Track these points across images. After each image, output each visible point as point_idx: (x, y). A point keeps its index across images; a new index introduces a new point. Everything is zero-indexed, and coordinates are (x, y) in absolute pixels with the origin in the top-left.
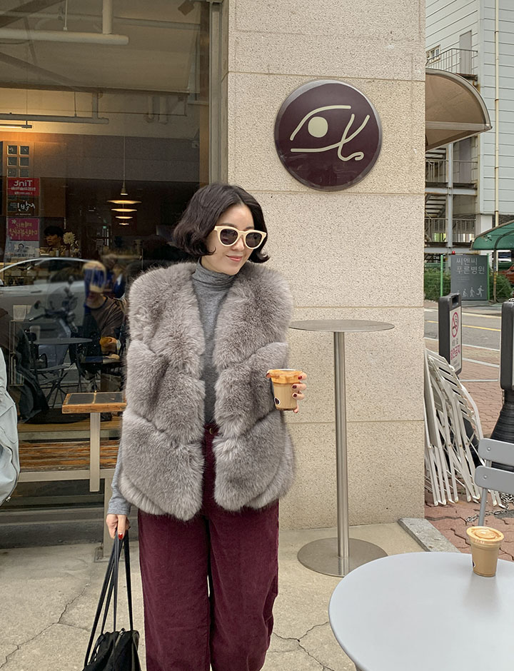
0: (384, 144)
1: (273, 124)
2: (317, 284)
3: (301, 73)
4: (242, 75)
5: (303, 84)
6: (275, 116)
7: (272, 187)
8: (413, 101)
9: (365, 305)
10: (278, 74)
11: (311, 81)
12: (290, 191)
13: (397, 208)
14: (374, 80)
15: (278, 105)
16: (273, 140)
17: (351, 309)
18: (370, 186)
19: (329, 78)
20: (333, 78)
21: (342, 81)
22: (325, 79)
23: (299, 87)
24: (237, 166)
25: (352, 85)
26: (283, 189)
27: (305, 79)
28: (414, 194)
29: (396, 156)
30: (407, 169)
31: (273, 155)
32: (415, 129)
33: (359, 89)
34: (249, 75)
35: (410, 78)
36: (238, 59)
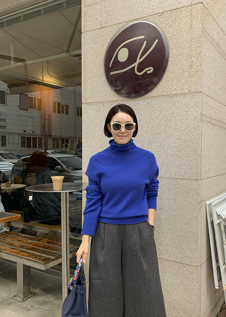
0: (170, 58)
1: (104, 59)
6: (104, 53)
8: (192, 21)
10: (106, 27)
11: (124, 25)
12: (113, 101)
14: (163, 13)
15: (106, 47)
16: (104, 69)
18: (161, 90)
19: (134, 20)
20: (137, 19)
21: (143, 20)
22: (131, 22)
24: (86, 88)
25: (149, 21)
26: (109, 100)
28: (192, 93)
29: (179, 66)
30: (187, 74)
31: (104, 78)
32: (193, 43)
33: (153, 23)
34: (91, 32)
35: (189, 3)
36: (86, 24)
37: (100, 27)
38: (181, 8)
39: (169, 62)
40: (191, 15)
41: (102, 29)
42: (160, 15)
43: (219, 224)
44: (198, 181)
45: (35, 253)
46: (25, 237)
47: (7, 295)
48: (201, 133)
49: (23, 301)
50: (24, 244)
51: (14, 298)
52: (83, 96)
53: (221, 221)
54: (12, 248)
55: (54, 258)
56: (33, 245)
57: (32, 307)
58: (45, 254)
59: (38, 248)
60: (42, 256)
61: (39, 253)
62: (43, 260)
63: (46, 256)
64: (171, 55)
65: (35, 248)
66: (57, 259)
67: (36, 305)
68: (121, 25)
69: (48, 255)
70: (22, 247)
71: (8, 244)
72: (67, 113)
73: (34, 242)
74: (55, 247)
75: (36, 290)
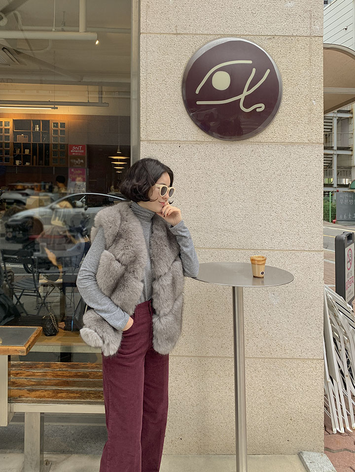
0: (284, 96)
1: (181, 79)
2: (222, 228)
3: (206, 32)
4: (153, 36)
5: (208, 42)
6: (182, 72)
7: (180, 137)
8: (311, 56)
9: (267, 248)
10: (185, 34)
11: (215, 39)
12: (197, 141)
13: (298, 157)
14: (274, 36)
15: (185, 62)
16: (181, 94)
17: (253, 251)
18: (271, 135)
19: (232, 36)
20: (236, 36)
21: (244, 39)
22: (228, 37)
23: (204, 45)
24: (148, 118)
25: (253, 42)
26: (190, 139)
27: (211, 37)
28: (313, 143)
29: (295, 107)
31: (181, 107)
33: (260, 46)
34: (159, 36)
35: (308, 34)
37: (175, 32)
38: (297, 36)
39: (282, 101)
40: (310, 48)
41: (179, 36)
42: (270, 39)
64: (284, 93)
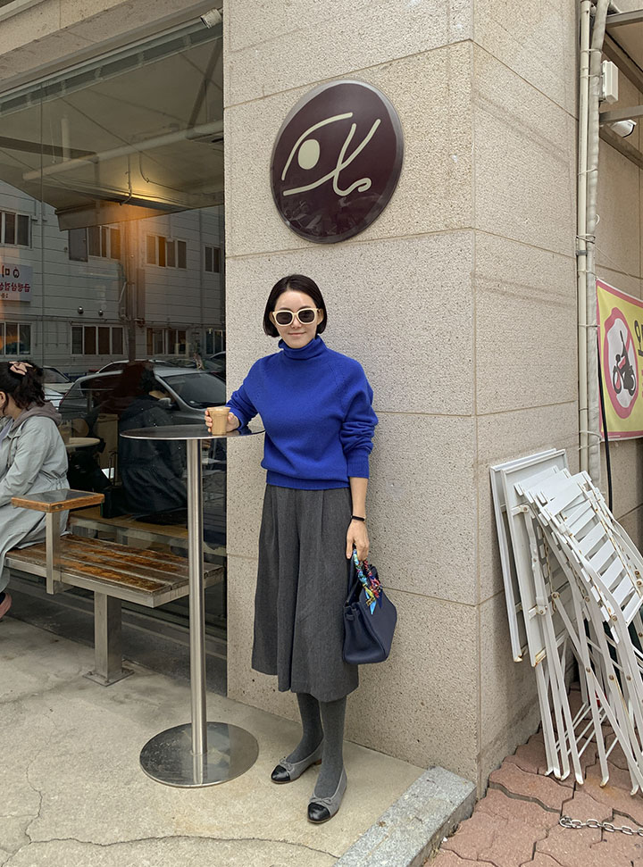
1: (269, 163)
3: (298, 85)
6: (270, 151)
7: (269, 247)
8: (450, 78)
10: (273, 94)
11: (310, 91)
12: (289, 249)
14: (391, 62)
15: (274, 136)
16: (269, 184)
18: (387, 226)
19: (332, 79)
20: (337, 77)
23: (296, 103)
25: (361, 81)
26: (280, 247)
28: (454, 229)
29: (425, 173)
30: (442, 190)
31: (270, 204)
32: (454, 124)
33: (371, 84)
34: (244, 106)
35: (445, 42)
36: (234, 89)
37: (262, 95)
38: (426, 51)
39: (404, 166)
40: (448, 65)
41: (266, 100)
42: (386, 67)
43: (521, 515)
44: (469, 419)
45: (133, 574)
46: (110, 546)
47: (76, 672)
48: (474, 314)
49: (108, 684)
50: (109, 558)
51: (89, 677)
52: (227, 241)
53: (526, 509)
54: (86, 565)
55: (170, 584)
56: (127, 561)
57: (127, 697)
58: (153, 577)
59: (138, 566)
60: (147, 581)
61: (142, 574)
62: (150, 588)
63: (155, 580)
64: (407, 152)
65: (131, 566)
66: (178, 587)
67: (134, 695)
68: (305, 90)
69: (160, 579)
70: (105, 563)
71: (77, 557)
72: (182, 264)
73: (128, 554)
74: (172, 565)
75: (133, 665)
